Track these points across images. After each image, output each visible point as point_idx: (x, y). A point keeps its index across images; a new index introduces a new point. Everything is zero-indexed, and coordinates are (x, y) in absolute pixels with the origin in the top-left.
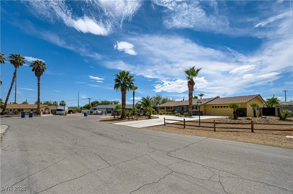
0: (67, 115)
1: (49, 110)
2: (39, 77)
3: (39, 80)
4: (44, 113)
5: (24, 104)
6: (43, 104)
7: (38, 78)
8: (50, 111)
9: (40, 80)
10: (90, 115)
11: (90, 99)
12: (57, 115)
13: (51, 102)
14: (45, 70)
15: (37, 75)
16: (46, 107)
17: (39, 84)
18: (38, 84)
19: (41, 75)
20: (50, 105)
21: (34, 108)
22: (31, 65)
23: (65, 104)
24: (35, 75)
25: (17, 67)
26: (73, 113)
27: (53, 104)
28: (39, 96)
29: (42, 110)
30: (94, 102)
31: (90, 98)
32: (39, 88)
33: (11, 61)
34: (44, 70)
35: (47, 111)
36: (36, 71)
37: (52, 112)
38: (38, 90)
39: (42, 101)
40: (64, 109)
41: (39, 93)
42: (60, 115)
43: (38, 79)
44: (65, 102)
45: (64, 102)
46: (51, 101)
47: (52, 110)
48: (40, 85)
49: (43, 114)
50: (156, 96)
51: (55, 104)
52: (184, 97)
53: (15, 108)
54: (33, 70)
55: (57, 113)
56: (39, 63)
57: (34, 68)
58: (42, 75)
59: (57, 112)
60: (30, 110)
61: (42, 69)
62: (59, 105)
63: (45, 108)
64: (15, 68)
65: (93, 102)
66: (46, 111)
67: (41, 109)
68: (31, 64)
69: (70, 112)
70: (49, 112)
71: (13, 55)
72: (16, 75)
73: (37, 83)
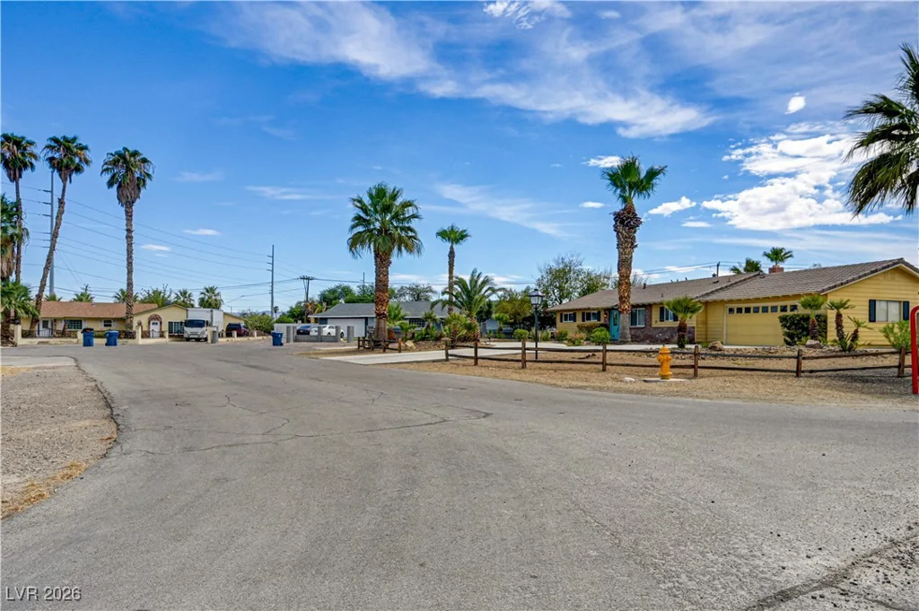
0: (220, 340)
1: (161, 323)
2: (131, 207)
3: (129, 216)
4: (146, 335)
5: (81, 300)
6: (143, 302)
7: (127, 212)
8: (165, 328)
9: (131, 216)
10: (296, 340)
11: (308, 279)
12: (188, 339)
13: (168, 294)
14: (148, 181)
15: (124, 201)
16: (152, 314)
17: (129, 231)
18: (126, 233)
19: (135, 199)
20: (165, 304)
21: (114, 316)
22: (105, 167)
23: (218, 298)
24: (117, 201)
25: (66, 179)
26: (239, 335)
27: (176, 302)
28: (130, 272)
29: (140, 324)
30: (333, 291)
31: (310, 275)
32: (130, 245)
33: (51, 159)
34: (144, 181)
35: (156, 328)
36: (119, 187)
37: (170, 331)
38: (128, 254)
39: (141, 290)
40: (209, 320)
41: (130, 264)
42: (198, 340)
43: (127, 215)
44: (218, 294)
45: (216, 292)
46: (168, 289)
47: (170, 323)
48: (133, 234)
49: (142, 337)
50: (554, 266)
51: (184, 302)
52: (718, 265)
53: (56, 316)
54: (110, 184)
55: (186, 335)
56: (128, 157)
57: (113, 177)
58: (138, 200)
59: (188, 331)
60: (103, 324)
61: (138, 178)
62: (196, 304)
63: (148, 316)
64: (62, 184)
65: (330, 291)
66: (152, 327)
67: (135, 321)
68: (106, 164)
69: (230, 330)
70: (163, 330)
71: (56, 140)
72: (63, 207)
73: (125, 228)
